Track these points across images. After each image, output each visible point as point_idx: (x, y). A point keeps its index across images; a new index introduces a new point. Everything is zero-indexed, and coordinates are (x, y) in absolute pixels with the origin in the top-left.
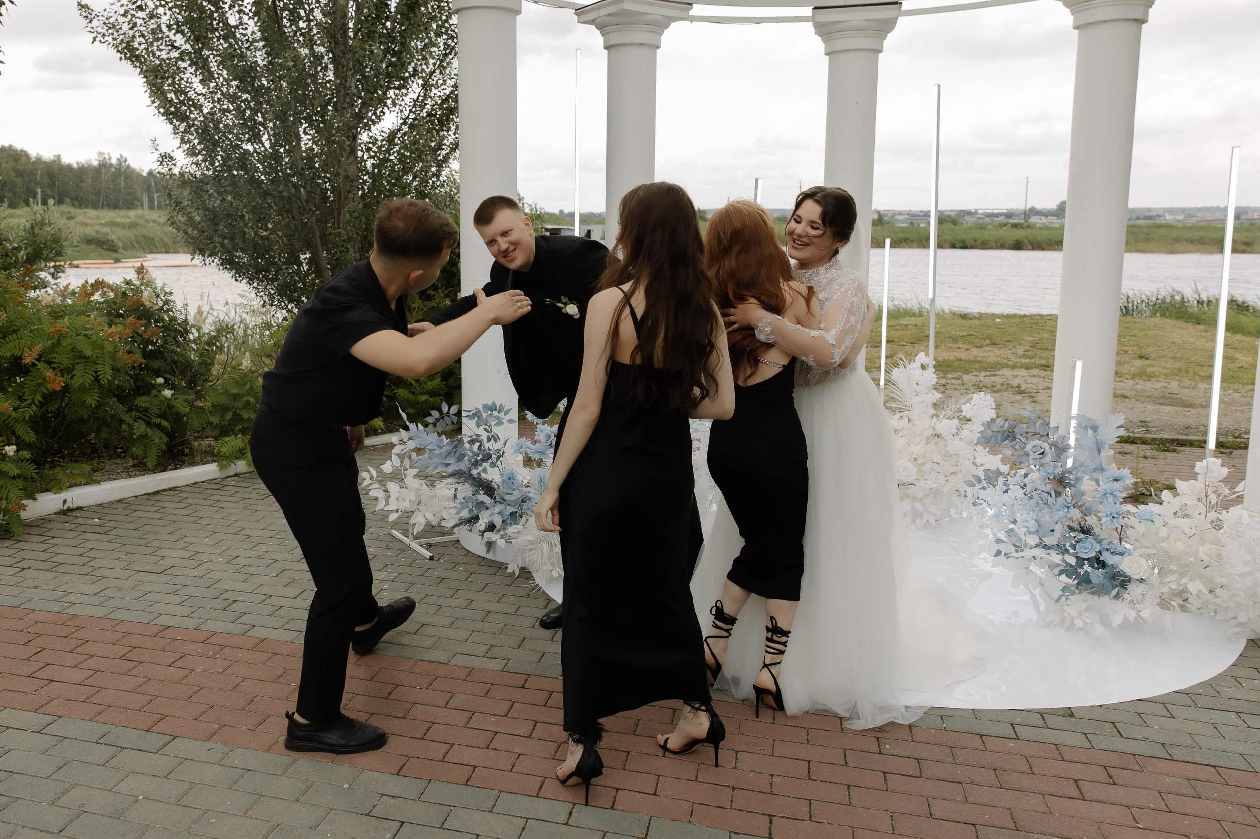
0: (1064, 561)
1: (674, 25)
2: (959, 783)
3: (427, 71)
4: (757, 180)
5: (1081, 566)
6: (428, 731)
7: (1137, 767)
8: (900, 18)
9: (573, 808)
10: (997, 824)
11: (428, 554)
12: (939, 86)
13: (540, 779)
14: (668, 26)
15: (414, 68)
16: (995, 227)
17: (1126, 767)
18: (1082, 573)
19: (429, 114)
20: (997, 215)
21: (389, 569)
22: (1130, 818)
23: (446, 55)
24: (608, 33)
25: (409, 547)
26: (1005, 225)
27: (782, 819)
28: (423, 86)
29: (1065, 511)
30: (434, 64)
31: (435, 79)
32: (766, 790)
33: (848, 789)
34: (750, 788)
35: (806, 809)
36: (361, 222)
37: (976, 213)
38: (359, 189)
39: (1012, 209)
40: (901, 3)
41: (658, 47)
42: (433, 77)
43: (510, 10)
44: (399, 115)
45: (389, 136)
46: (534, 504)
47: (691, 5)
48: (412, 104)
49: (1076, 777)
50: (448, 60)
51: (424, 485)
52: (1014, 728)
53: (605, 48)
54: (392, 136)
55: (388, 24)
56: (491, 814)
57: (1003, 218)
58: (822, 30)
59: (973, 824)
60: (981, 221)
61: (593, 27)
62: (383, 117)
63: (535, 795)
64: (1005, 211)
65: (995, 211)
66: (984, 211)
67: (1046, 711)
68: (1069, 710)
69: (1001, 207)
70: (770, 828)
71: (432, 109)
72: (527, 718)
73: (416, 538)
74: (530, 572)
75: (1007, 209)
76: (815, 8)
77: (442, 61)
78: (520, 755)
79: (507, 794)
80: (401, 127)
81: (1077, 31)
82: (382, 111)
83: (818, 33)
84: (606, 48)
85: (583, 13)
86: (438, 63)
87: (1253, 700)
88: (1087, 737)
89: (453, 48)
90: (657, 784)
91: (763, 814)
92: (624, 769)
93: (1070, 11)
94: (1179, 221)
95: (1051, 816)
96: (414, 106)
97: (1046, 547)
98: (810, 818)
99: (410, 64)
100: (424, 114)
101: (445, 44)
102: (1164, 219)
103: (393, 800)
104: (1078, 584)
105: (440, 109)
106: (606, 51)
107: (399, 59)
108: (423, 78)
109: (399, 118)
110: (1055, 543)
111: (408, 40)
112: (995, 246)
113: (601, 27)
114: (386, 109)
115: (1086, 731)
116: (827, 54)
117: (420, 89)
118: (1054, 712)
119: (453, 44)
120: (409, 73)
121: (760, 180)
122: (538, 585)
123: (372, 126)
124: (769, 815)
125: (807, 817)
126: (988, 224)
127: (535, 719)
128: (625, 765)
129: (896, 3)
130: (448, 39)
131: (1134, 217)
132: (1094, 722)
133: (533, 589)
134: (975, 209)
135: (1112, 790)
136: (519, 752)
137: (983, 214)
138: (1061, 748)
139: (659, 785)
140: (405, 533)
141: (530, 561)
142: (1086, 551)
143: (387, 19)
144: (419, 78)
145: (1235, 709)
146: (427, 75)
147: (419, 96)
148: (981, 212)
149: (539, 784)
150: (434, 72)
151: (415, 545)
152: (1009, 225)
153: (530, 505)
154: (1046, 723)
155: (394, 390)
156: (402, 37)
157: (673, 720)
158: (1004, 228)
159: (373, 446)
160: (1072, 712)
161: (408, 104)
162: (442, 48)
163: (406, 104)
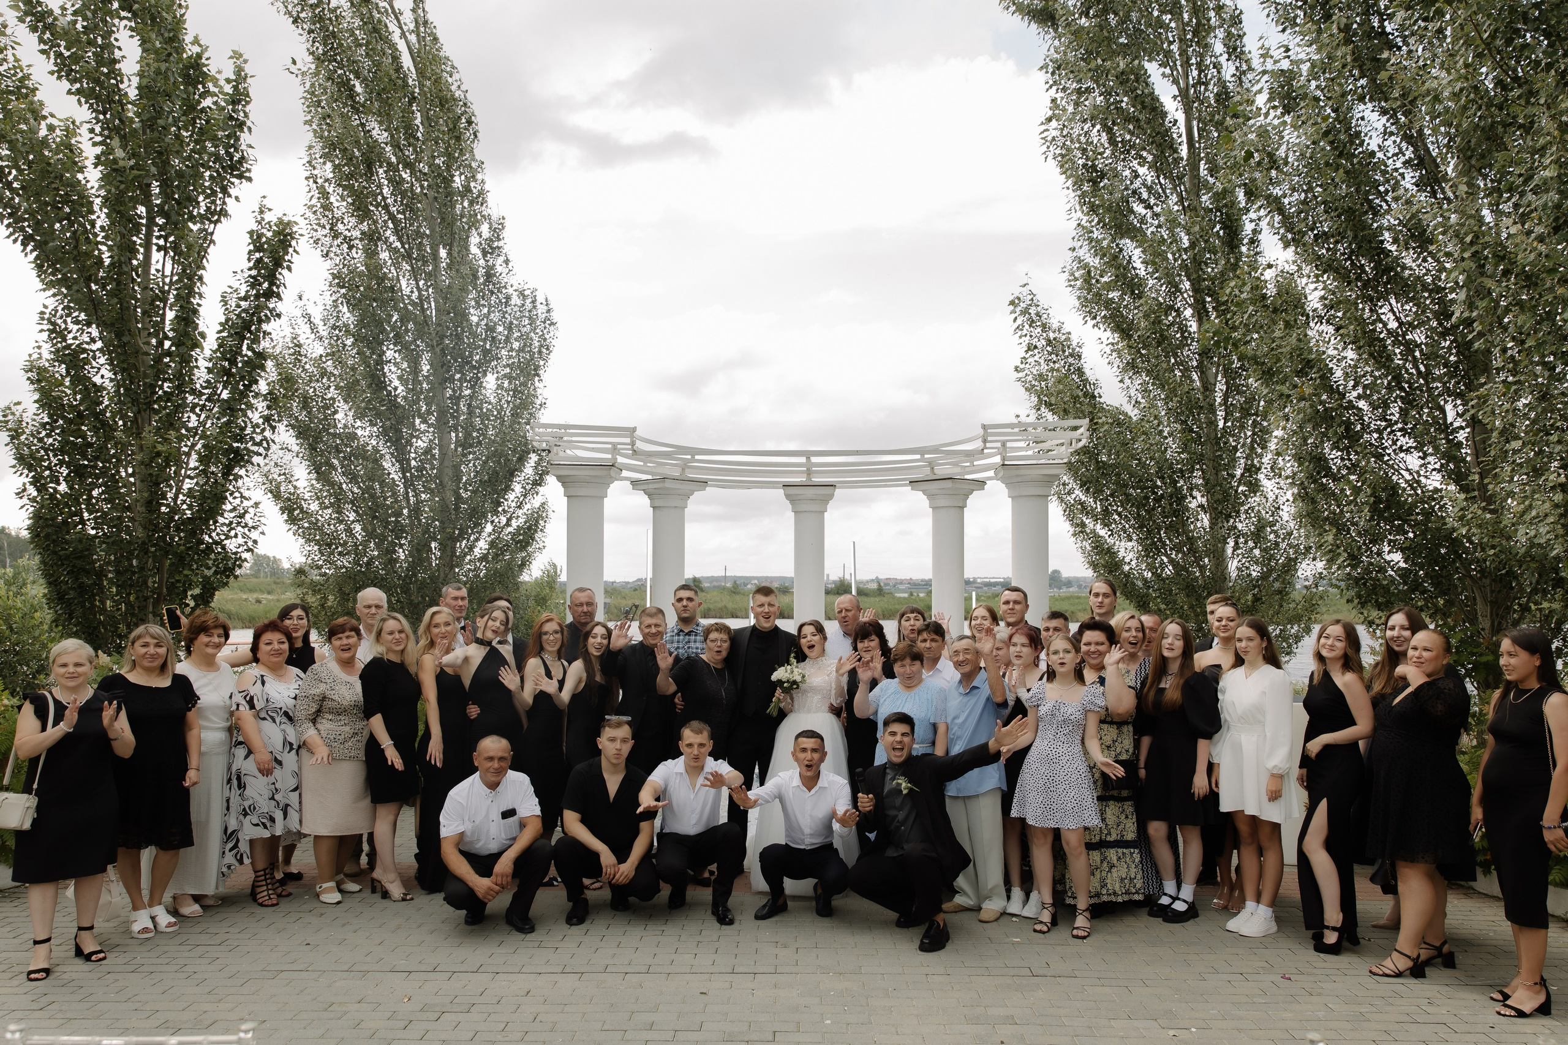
8: (837, 491)
14: (692, 495)
24: (653, 499)
40: (836, 486)
43: (601, 498)
83: (787, 499)
93: (927, 499)
113: (650, 495)
129: (833, 485)
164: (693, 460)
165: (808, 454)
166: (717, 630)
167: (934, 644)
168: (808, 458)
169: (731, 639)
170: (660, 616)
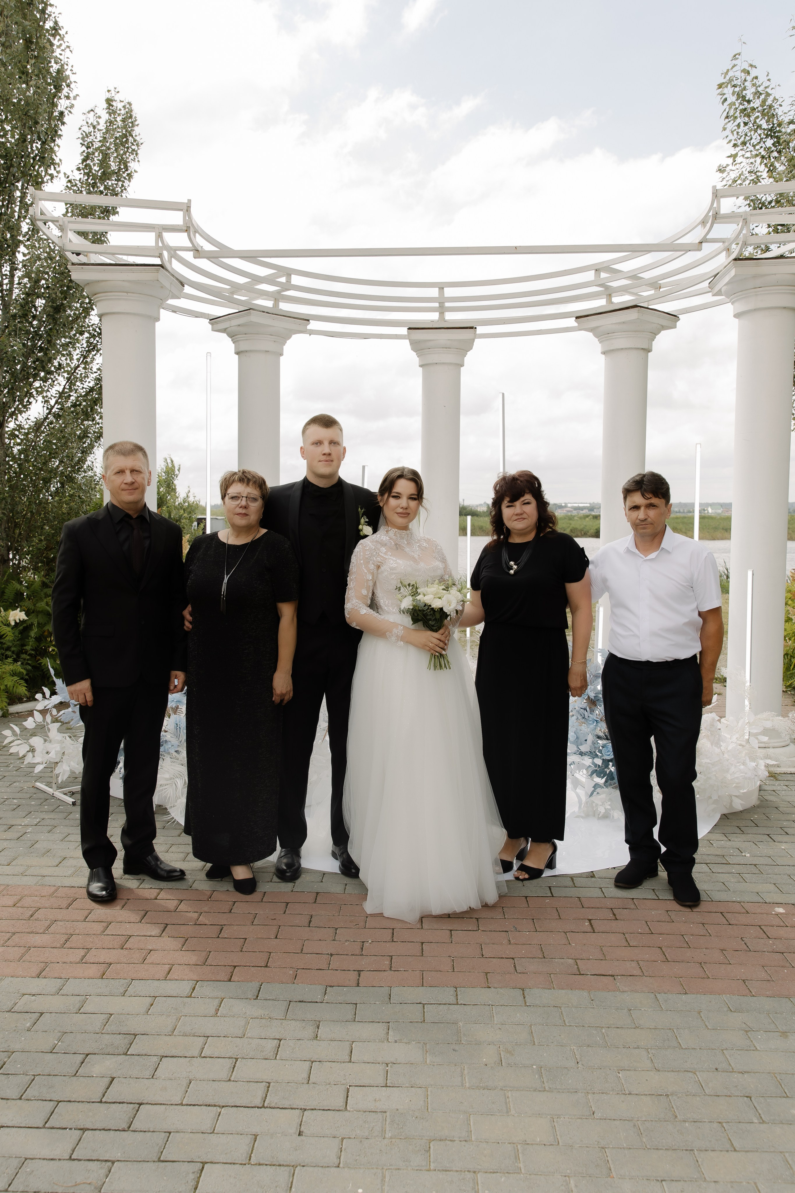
0: (593, 763)
1: (294, 337)
2: (506, 931)
3: (73, 366)
4: (364, 467)
5: (607, 766)
6: (66, 941)
7: (633, 906)
8: (476, 340)
9: (196, 984)
10: (530, 956)
11: (70, 800)
12: (503, 394)
13: (169, 966)
14: (289, 337)
15: (59, 362)
16: (580, 518)
17: (626, 907)
18: (608, 772)
19: (74, 405)
20: (582, 509)
21: (33, 815)
22: (624, 941)
23: (89, 351)
24: (238, 341)
25: (53, 796)
26: (587, 516)
27: (368, 972)
28: (68, 379)
29: (595, 724)
30: (78, 360)
31: (80, 373)
32: (358, 953)
33: (422, 945)
34: (345, 953)
35: (387, 963)
36: (7, 502)
37: (566, 506)
38: (5, 474)
39: (594, 503)
40: (476, 328)
41: (282, 355)
42: (77, 371)
43: (150, 317)
44: (46, 405)
45: (36, 424)
46: (170, 746)
47: (308, 320)
48: (57, 395)
49: (590, 918)
50: (91, 356)
51: (68, 738)
52: (550, 889)
53: (235, 353)
54: (38, 425)
55: (35, 323)
56: (123, 997)
57: (587, 511)
58: (417, 347)
59: (512, 958)
60: (569, 514)
61: (225, 335)
62: (30, 406)
63: (163, 979)
64: (588, 505)
65: (581, 505)
66: (572, 505)
67: (575, 875)
68: (592, 874)
69: (585, 502)
70: (359, 979)
71: (77, 400)
72: (159, 922)
73: (59, 787)
74: (166, 809)
75: (590, 504)
76: (409, 329)
77: (85, 357)
78: (151, 951)
79: (138, 981)
80: (47, 416)
81: (603, 356)
82: (28, 401)
83: (413, 349)
84: (237, 353)
85: (217, 323)
86: (82, 359)
87: (718, 854)
88: (602, 891)
89: (96, 345)
90: (269, 959)
91: (354, 970)
92: (241, 951)
93: (599, 340)
94: (719, 514)
95: (569, 946)
96: (60, 397)
97: (581, 754)
98: (390, 969)
99: (55, 359)
100: (69, 404)
101: (87, 342)
102: (708, 512)
103: (34, 997)
104: (606, 782)
105: (85, 401)
106: (237, 356)
107: (46, 354)
108: (68, 372)
109: (45, 408)
110: (588, 750)
111: (54, 338)
112: (580, 534)
113: (231, 336)
114: (32, 400)
115: (602, 886)
116: (421, 366)
117: (65, 382)
118: (580, 876)
119: (95, 342)
120: (55, 367)
121: (366, 468)
122: (173, 818)
123: (19, 415)
124: (358, 971)
125: (388, 969)
126: (574, 516)
127: (166, 922)
128: (242, 948)
129: (472, 328)
130: (90, 338)
131: (686, 511)
132: (608, 880)
133: (169, 822)
134: (565, 503)
135: (614, 923)
136: (150, 948)
137: (572, 507)
138: (583, 900)
139: (271, 959)
140: (49, 784)
141: (166, 797)
142: (608, 754)
143: (34, 317)
144: (64, 372)
145: (705, 862)
146: (72, 369)
147: (64, 388)
148: (569, 505)
149: (167, 970)
150: (78, 366)
151: (58, 794)
152: (591, 516)
153: (166, 747)
154: (574, 884)
155: (39, 660)
156: (49, 335)
157: (285, 911)
158: (587, 519)
159: (18, 713)
160: (594, 874)
161: (54, 395)
162: (85, 345)
163: (52, 396)
164: (289, 286)
165: (441, 287)
166: (241, 480)
167: (652, 513)
168: (441, 289)
169: (263, 497)
170: (140, 455)
